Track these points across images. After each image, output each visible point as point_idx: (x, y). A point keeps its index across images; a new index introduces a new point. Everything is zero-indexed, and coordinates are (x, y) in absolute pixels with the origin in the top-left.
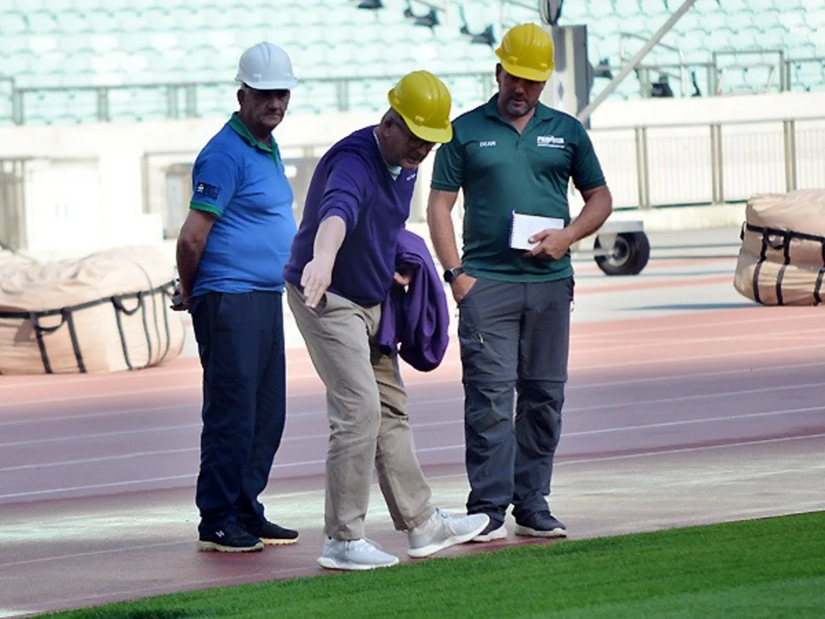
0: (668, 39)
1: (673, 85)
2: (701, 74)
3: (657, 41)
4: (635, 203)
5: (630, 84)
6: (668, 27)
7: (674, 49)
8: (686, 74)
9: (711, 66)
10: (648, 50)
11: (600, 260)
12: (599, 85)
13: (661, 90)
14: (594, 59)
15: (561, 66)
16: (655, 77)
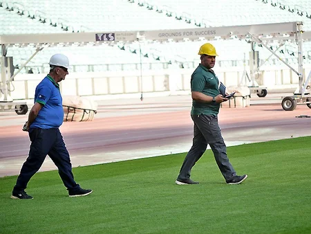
0: (32, 60)
1: (33, 71)
2: (40, 68)
3: (29, 60)
4: (24, 98)
5: (23, 70)
6: (32, 58)
7: (33, 63)
8: (36, 68)
9: (42, 66)
10: (27, 63)
11: (16, 111)
12: (16, 70)
13: (31, 72)
14: (15, 65)
15: (7, 66)
16: (29, 69)
